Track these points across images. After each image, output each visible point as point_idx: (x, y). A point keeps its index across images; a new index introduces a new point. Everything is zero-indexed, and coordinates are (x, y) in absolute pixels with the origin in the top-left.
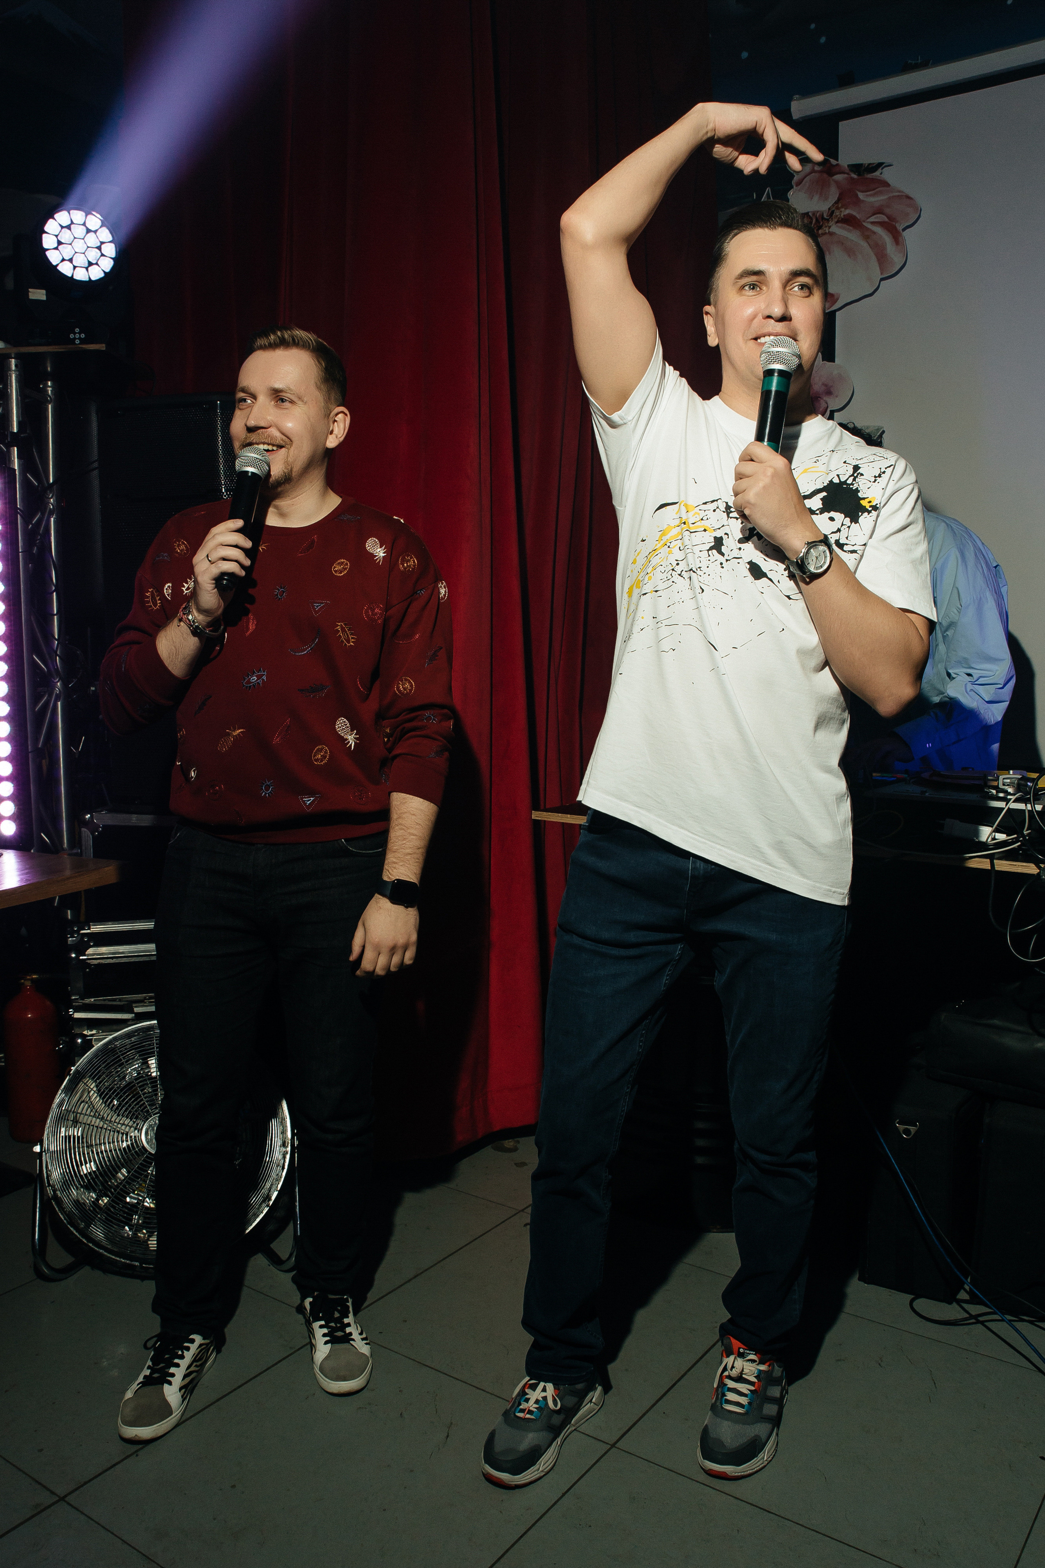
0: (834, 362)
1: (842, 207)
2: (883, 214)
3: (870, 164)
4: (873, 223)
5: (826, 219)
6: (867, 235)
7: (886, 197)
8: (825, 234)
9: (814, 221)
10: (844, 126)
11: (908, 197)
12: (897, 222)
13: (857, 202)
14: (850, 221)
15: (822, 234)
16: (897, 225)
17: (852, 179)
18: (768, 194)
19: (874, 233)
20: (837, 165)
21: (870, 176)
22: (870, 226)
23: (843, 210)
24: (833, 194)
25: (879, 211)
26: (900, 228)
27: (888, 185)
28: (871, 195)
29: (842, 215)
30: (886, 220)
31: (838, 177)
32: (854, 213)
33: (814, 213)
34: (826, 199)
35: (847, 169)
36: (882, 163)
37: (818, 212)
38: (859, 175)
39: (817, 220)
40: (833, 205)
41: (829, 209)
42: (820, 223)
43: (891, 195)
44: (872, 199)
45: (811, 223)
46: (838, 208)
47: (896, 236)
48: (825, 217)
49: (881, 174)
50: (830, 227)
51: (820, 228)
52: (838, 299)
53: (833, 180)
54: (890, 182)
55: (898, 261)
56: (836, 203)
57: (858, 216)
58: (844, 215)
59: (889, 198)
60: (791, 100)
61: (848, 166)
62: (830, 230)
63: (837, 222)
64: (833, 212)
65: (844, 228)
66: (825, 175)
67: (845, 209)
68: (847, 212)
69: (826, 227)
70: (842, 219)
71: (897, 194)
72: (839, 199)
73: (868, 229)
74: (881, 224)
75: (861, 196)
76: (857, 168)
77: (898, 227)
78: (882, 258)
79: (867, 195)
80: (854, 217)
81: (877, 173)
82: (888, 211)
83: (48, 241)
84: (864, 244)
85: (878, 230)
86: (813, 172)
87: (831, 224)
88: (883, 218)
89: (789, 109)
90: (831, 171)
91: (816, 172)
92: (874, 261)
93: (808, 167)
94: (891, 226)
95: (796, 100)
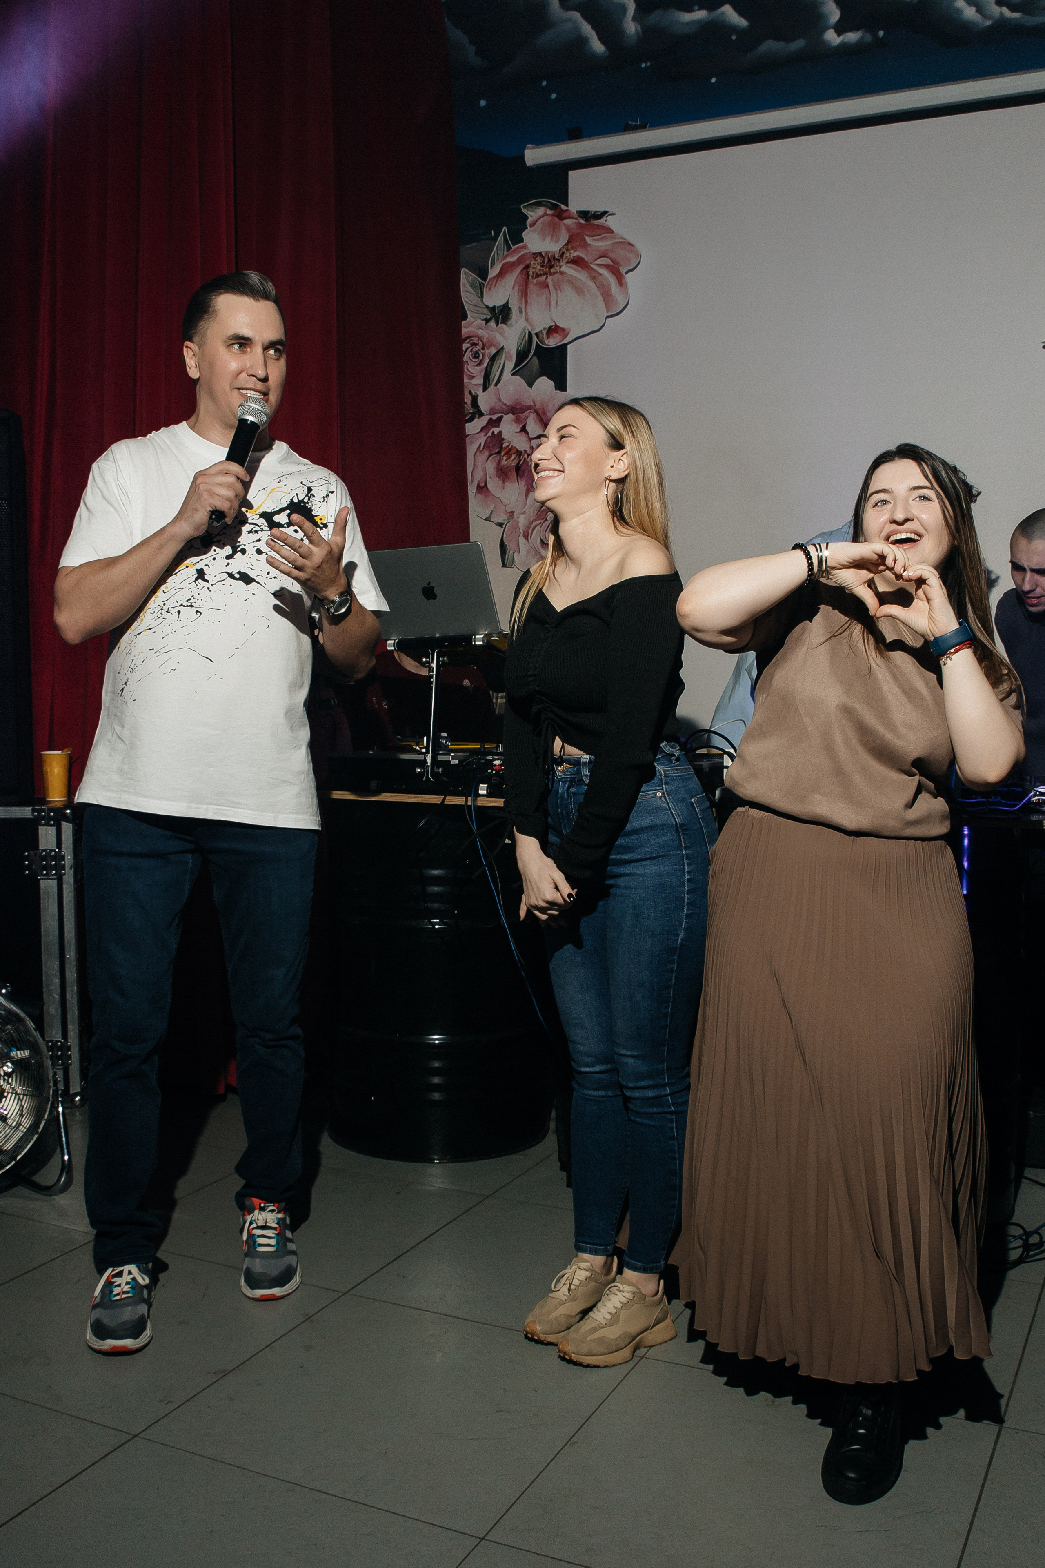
0: (565, 390)
1: (572, 248)
2: (608, 257)
3: (596, 212)
4: (599, 265)
5: (557, 259)
6: (593, 276)
7: (610, 243)
8: (557, 272)
9: (546, 260)
10: (573, 175)
11: (630, 244)
12: (620, 266)
13: (585, 245)
14: (577, 262)
15: (554, 272)
16: (621, 268)
17: (580, 223)
18: (505, 233)
19: (601, 274)
20: (567, 210)
21: (596, 222)
22: (596, 268)
23: (572, 251)
24: (564, 238)
25: (604, 255)
26: (623, 271)
27: (613, 232)
28: (599, 240)
29: (572, 257)
30: (611, 263)
31: (567, 221)
32: (583, 256)
33: (547, 253)
34: (557, 241)
35: (576, 216)
36: (607, 212)
37: (550, 252)
38: (586, 221)
39: (549, 260)
40: (563, 247)
41: (560, 250)
42: (551, 262)
43: (614, 241)
44: (598, 244)
45: (544, 262)
46: (567, 250)
47: (620, 278)
48: (556, 257)
49: (606, 221)
50: (561, 267)
51: (552, 267)
52: (568, 334)
53: (564, 224)
54: (614, 231)
55: (621, 301)
56: (566, 245)
57: (585, 258)
58: (573, 257)
59: (613, 243)
60: (524, 148)
61: (577, 211)
62: (561, 269)
63: (568, 262)
64: (563, 253)
65: (571, 268)
66: (556, 219)
67: (575, 251)
68: (576, 254)
69: (557, 266)
70: (572, 260)
71: (621, 240)
72: (569, 242)
73: (595, 271)
74: (607, 267)
75: (588, 240)
76: (584, 214)
77: (621, 270)
78: (607, 297)
79: (594, 240)
80: (582, 260)
81: (602, 221)
82: (612, 255)
84: (591, 284)
85: (604, 272)
86: (545, 215)
87: (563, 263)
88: (608, 261)
89: (523, 156)
90: (561, 215)
91: (547, 215)
92: (600, 300)
93: (541, 211)
94: (615, 269)
95: (529, 148)
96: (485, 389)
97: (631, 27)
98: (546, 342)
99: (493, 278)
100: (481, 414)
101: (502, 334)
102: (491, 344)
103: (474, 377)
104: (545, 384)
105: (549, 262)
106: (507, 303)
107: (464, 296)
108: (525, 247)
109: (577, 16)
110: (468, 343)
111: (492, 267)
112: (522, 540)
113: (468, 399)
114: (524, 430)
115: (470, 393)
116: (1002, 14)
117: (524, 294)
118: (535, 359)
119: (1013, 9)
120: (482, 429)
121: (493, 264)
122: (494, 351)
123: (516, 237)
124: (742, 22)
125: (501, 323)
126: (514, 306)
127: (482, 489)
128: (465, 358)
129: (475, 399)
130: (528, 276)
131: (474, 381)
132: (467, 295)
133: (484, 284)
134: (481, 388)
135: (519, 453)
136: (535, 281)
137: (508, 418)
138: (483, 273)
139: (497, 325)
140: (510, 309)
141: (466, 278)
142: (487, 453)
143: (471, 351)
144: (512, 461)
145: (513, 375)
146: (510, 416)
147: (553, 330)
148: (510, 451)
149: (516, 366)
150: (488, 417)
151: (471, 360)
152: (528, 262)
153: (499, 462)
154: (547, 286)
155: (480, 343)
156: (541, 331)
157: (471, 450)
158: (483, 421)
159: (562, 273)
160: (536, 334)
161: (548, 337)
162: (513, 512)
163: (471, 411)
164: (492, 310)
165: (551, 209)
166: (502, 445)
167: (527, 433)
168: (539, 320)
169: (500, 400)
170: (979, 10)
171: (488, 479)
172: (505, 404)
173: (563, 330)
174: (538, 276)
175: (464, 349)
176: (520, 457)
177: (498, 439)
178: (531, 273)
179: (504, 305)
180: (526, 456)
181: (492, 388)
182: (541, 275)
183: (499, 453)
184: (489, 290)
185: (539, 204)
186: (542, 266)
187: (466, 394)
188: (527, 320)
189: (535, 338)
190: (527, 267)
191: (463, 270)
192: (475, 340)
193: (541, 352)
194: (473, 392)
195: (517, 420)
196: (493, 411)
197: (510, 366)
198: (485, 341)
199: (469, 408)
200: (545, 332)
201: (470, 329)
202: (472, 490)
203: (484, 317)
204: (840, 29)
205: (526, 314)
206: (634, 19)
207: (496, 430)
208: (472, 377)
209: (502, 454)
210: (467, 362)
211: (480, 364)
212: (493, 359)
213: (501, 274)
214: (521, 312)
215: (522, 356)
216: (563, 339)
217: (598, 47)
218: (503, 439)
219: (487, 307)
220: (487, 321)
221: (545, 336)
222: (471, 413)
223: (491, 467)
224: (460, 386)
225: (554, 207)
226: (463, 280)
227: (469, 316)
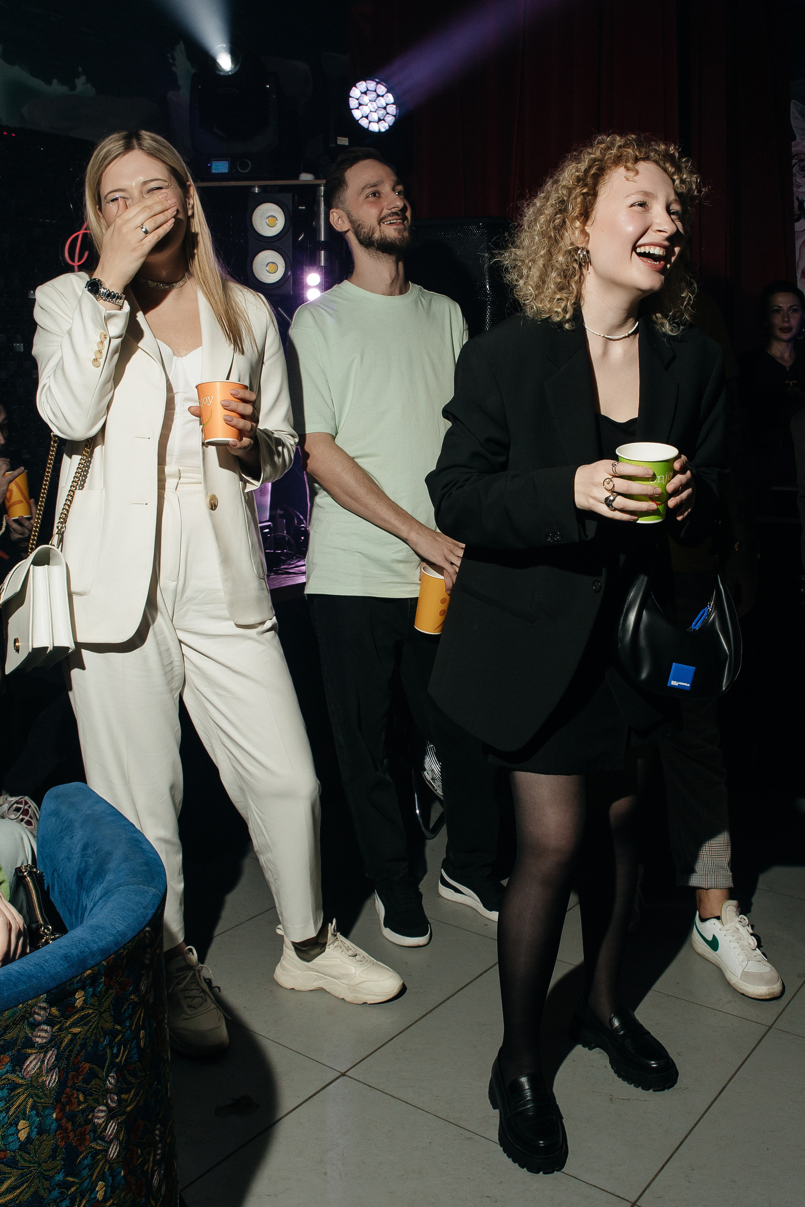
83: (353, 103)
103: (801, 186)
107: (793, 120)
110: (796, 159)
113: (796, 202)
115: (798, 198)
128: (794, 171)
129: (801, 203)
131: (800, 190)
132: (796, 120)
141: (795, 107)
143: (799, 165)
151: (799, 173)
157: (799, 243)
163: (798, 213)
175: (793, 164)
187: (795, 199)
191: (793, 102)
194: (800, 198)
199: (797, 210)
201: (799, 148)
208: (799, 186)
210: (795, 174)
222: (797, 215)
224: (791, 193)
226: (793, 109)
227: (798, 136)
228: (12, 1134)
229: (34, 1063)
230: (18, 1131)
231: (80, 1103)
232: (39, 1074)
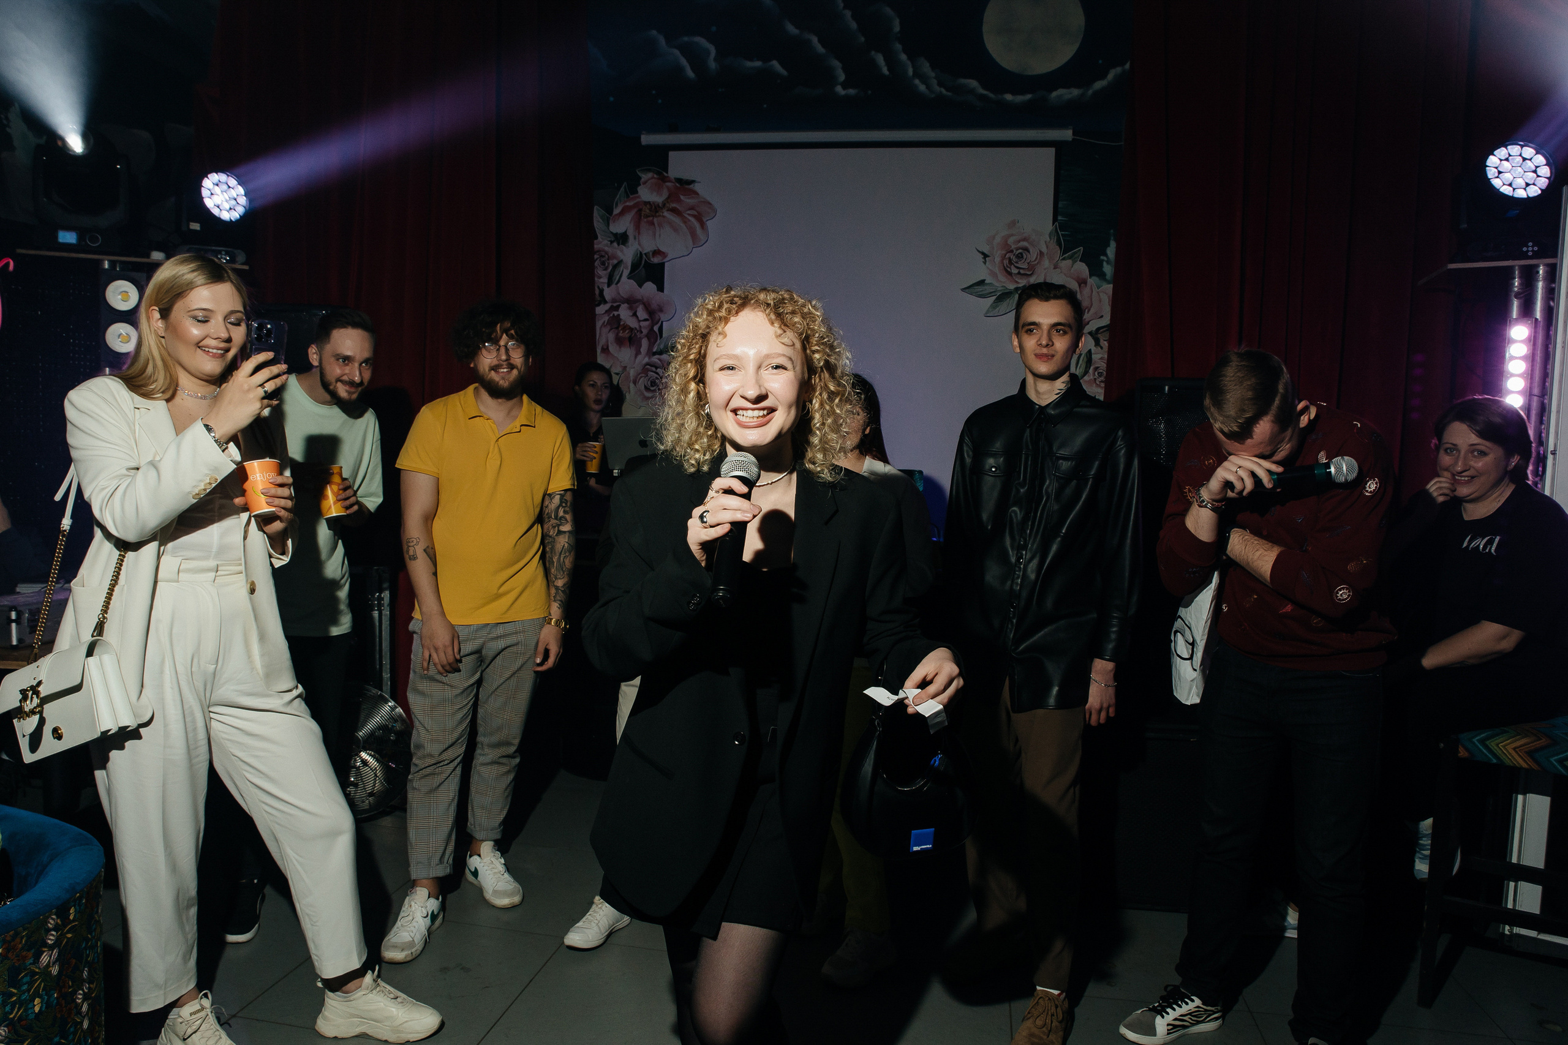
0: (663, 292)
1: (671, 202)
2: (694, 210)
3: (687, 180)
4: (689, 214)
5: (660, 208)
6: (685, 221)
7: (696, 201)
8: (660, 216)
9: (653, 207)
10: (672, 155)
11: (709, 203)
12: (702, 216)
13: (679, 201)
14: (674, 211)
15: (658, 216)
16: (703, 218)
17: (676, 186)
18: (625, 186)
19: (689, 220)
20: (667, 176)
21: (687, 186)
22: (687, 216)
23: (671, 204)
24: (665, 194)
25: (692, 208)
26: (705, 220)
27: (698, 194)
28: (688, 198)
30: (696, 213)
31: (668, 184)
32: (678, 207)
33: (654, 203)
34: (661, 196)
35: (674, 181)
36: (694, 181)
37: (656, 202)
38: (680, 185)
39: (655, 207)
40: (665, 200)
41: (663, 202)
42: (657, 209)
43: (699, 200)
44: (688, 201)
45: (651, 208)
46: (668, 202)
47: (703, 225)
48: (660, 206)
49: (693, 187)
50: (663, 213)
51: (657, 212)
52: (664, 256)
53: (665, 185)
54: (700, 193)
55: (702, 239)
56: (667, 199)
57: (679, 209)
58: (671, 207)
59: (698, 202)
60: (640, 133)
61: (675, 178)
63: (668, 210)
64: (664, 204)
65: (669, 214)
66: (660, 181)
68: (673, 205)
69: (660, 212)
70: (670, 209)
71: (702, 200)
72: (668, 197)
73: (686, 218)
74: (693, 216)
75: (682, 197)
76: (678, 180)
78: (694, 235)
79: (686, 198)
80: (677, 209)
81: (691, 186)
82: (697, 209)
84: (682, 225)
85: (692, 219)
86: (653, 178)
87: (664, 210)
88: (695, 213)
89: (640, 138)
90: (664, 179)
91: (655, 178)
92: (689, 237)
93: (650, 175)
94: (699, 218)
95: (643, 134)
96: (609, 285)
97: (712, 65)
98: (652, 259)
99: (616, 215)
100: (605, 302)
101: (622, 251)
102: (614, 257)
104: (650, 287)
105: (655, 209)
106: (626, 232)
107: (596, 224)
108: (639, 197)
109: (677, 52)
110: (598, 255)
111: (616, 207)
112: (632, 385)
113: (597, 292)
114: (635, 315)
115: (598, 287)
116: (941, 92)
117: (637, 227)
118: (643, 269)
119: (947, 90)
120: (606, 311)
121: (617, 205)
122: (615, 262)
123: (633, 190)
124: (784, 72)
125: (622, 244)
126: (630, 233)
127: (605, 350)
128: (596, 264)
129: (601, 291)
130: (641, 216)
131: (602, 280)
132: (598, 223)
133: (610, 218)
134: (606, 285)
135: (631, 329)
136: (645, 220)
137: (624, 306)
138: (609, 210)
139: (618, 245)
140: (628, 236)
141: (597, 213)
142: (609, 327)
143: (600, 260)
144: (626, 334)
145: (628, 278)
146: (626, 305)
147: (657, 252)
148: (626, 327)
149: (631, 272)
150: (610, 304)
151: (599, 266)
152: (641, 207)
153: (617, 335)
154: (652, 224)
155: (607, 256)
156: (649, 253)
157: (599, 324)
158: (607, 307)
159: (664, 217)
160: (645, 254)
161: (653, 256)
162: (626, 367)
163: (598, 299)
164: (615, 235)
165: (657, 174)
166: (620, 323)
167: (637, 317)
168: (647, 244)
169: (619, 294)
170: (928, 87)
171: (609, 344)
172: (623, 297)
173: (664, 253)
174: (647, 216)
175: (595, 258)
176: (632, 332)
177: (618, 319)
178: (643, 215)
179: (624, 233)
180: (636, 331)
181: (613, 286)
182: (649, 216)
183: (617, 328)
184: (614, 222)
185: (649, 170)
186: (651, 211)
187: (596, 288)
188: (639, 244)
189: (644, 256)
190: (640, 210)
191: (596, 207)
192: (603, 254)
193: (649, 266)
194: (600, 287)
195: (631, 308)
196: (614, 300)
197: (626, 273)
198: (610, 254)
199: (598, 298)
200: (651, 254)
201: (600, 246)
202: (599, 351)
203: (609, 239)
204: (845, 86)
205: (639, 241)
206: (715, 60)
207: (616, 313)
208: (600, 277)
209: (620, 329)
210: (597, 267)
211: (606, 269)
212: (615, 267)
213: (622, 213)
214: (635, 238)
215: (635, 266)
216: (663, 259)
217: (690, 74)
218: (621, 319)
219: (612, 233)
220: (612, 242)
221: (651, 256)
223: (611, 336)
224: (592, 283)
225: (659, 173)
226: (595, 214)
227: (599, 238)
228: (31, 1008)
229: (46, 958)
230: (35, 1006)
231: (70, 987)
232: (48, 965)
